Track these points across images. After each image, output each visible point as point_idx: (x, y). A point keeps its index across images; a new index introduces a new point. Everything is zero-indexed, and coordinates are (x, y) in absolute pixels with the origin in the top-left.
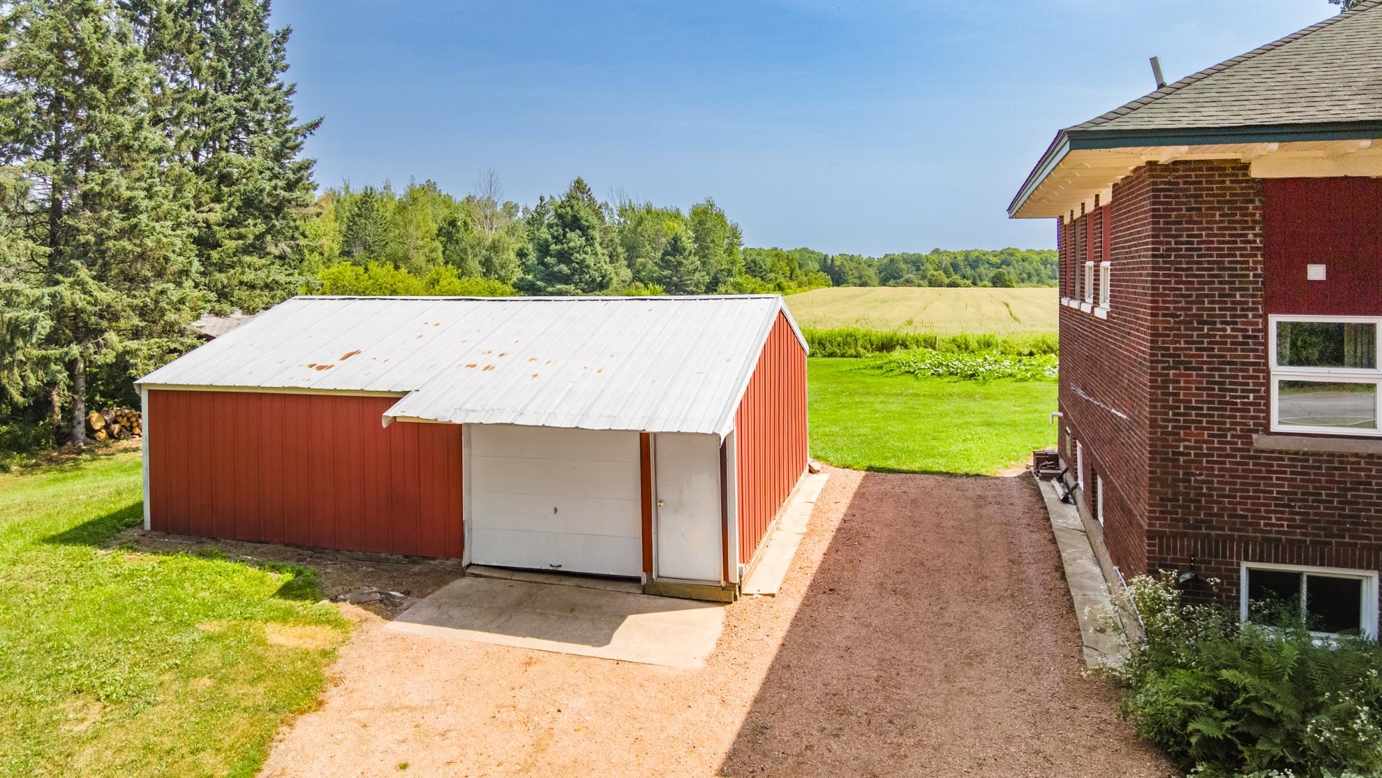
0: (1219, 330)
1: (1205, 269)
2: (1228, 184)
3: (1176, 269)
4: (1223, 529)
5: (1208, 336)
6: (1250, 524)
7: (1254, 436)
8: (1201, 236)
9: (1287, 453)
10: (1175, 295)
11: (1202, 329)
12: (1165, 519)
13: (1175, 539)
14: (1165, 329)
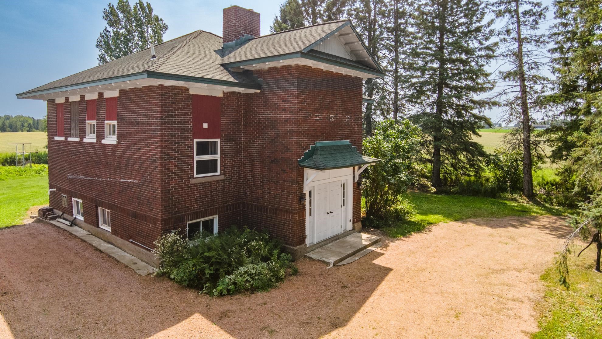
0: (180, 145)
1: (176, 124)
2: (184, 95)
3: (168, 124)
4: (182, 213)
5: (177, 147)
6: (190, 209)
7: (190, 180)
8: (176, 113)
9: (198, 184)
10: (168, 134)
11: (176, 145)
12: (166, 214)
13: (169, 220)
14: (165, 146)
